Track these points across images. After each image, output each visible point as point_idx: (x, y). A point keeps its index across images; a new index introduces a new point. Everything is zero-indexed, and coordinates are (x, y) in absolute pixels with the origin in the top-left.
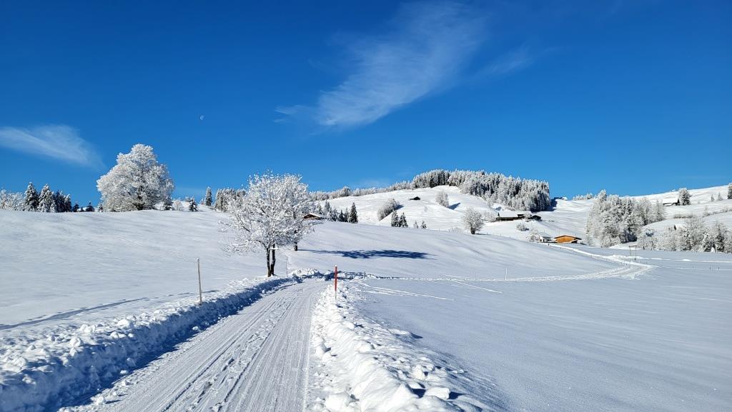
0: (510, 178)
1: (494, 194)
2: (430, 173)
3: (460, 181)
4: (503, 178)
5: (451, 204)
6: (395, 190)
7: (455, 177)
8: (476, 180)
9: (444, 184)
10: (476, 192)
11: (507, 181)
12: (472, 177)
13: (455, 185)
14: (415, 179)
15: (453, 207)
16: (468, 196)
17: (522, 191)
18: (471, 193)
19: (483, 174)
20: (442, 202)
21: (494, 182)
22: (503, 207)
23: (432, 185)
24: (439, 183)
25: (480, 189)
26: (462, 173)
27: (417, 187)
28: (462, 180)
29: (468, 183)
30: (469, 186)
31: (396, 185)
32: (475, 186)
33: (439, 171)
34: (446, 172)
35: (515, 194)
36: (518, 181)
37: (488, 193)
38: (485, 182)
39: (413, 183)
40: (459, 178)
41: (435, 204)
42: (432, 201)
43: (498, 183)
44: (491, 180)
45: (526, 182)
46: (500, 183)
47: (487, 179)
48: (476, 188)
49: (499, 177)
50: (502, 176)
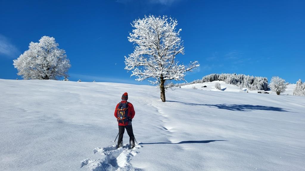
0: (248, 76)
1: (242, 84)
2: (210, 75)
5: (222, 88)
6: (194, 83)
7: (222, 76)
8: (232, 78)
9: (217, 80)
10: (233, 83)
11: (247, 78)
12: (231, 76)
13: (222, 80)
14: (203, 78)
15: (223, 90)
16: (229, 85)
17: (255, 82)
18: (231, 83)
19: (235, 75)
21: (241, 78)
22: (247, 89)
23: (211, 80)
24: (214, 80)
26: (225, 75)
27: (204, 82)
28: (226, 78)
30: (230, 80)
31: (195, 81)
32: (232, 80)
33: (214, 74)
34: (217, 75)
35: (251, 83)
36: (252, 77)
37: (239, 83)
39: (202, 80)
40: (224, 77)
41: (214, 89)
42: (212, 87)
43: (243, 79)
44: (239, 77)
45: (256, 78)
46: (244, 79)
47: (237, 77)
48: (233, 81)
49: (243, 76)
50: (244, 75)
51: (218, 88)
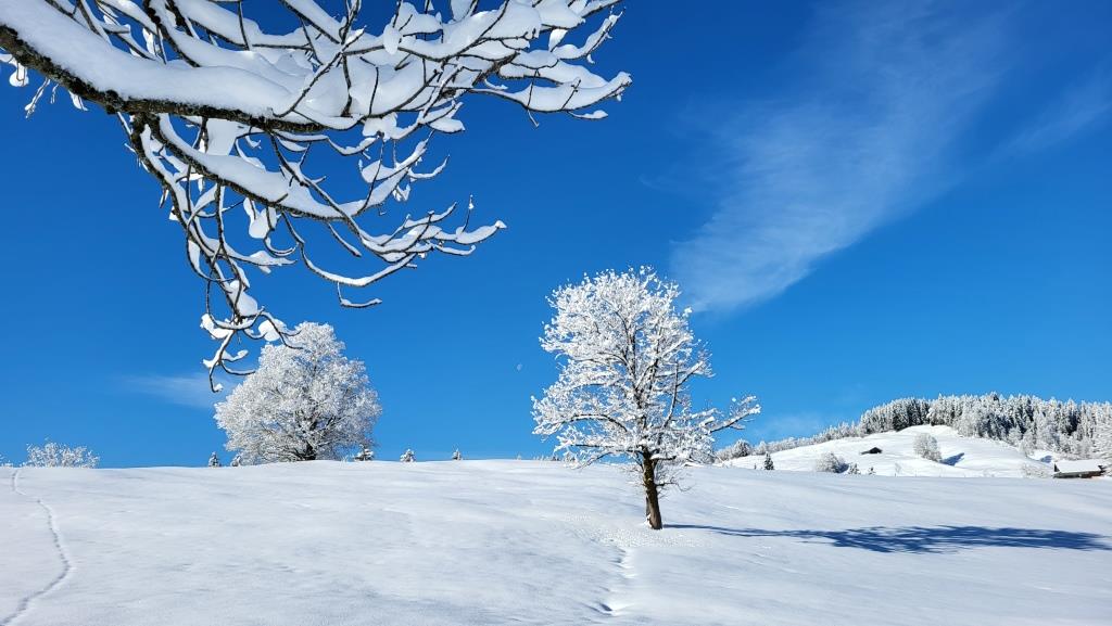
0: (1053, 401)
1: (1029, 433)
2: (891, 405)
3: (953, 415)
4: (1039, 404)
5: (945, 456)
6: (830, 438)
7: (940, 408)
8: (985, 411)
9: (922, 423)
10: (990, 432)
11: (1048, 409)
12: (975, 407)
13: (942, 423)
14: (865, 418)
15: (952, 461)
16: (975, 440)
17: (1084, 424)
18: (981, 435)
19: (996, 398)
20: (927, 453)
21: (1021, 411)
22: (1055, 455)
23: (898, 425)
24: (911, 422)
25: (995, 427)
26: (954, 400)
27: (869, 431)
28: (957, 413)
29: (971, 417)
30: (974, 423)
31: (831, 431)
32: (986, 421)
33: (907, 401)
34: (921, 402)
35: (1070, 431)
36: (1070, 406)
37: (1015, 432)
38: (1006, 414)
39: (861, 425)
40: (949, 410)
41: (912, 458)
42: (905, 453)
43: (1030, 413)
44: (1015, 409)
45: (1088, 407)
46: (1035, 413)
47: (1007, 407)
48: (988, 424)
49: (1029, 402)
50: (1035, 400)
51: (929, 454)
